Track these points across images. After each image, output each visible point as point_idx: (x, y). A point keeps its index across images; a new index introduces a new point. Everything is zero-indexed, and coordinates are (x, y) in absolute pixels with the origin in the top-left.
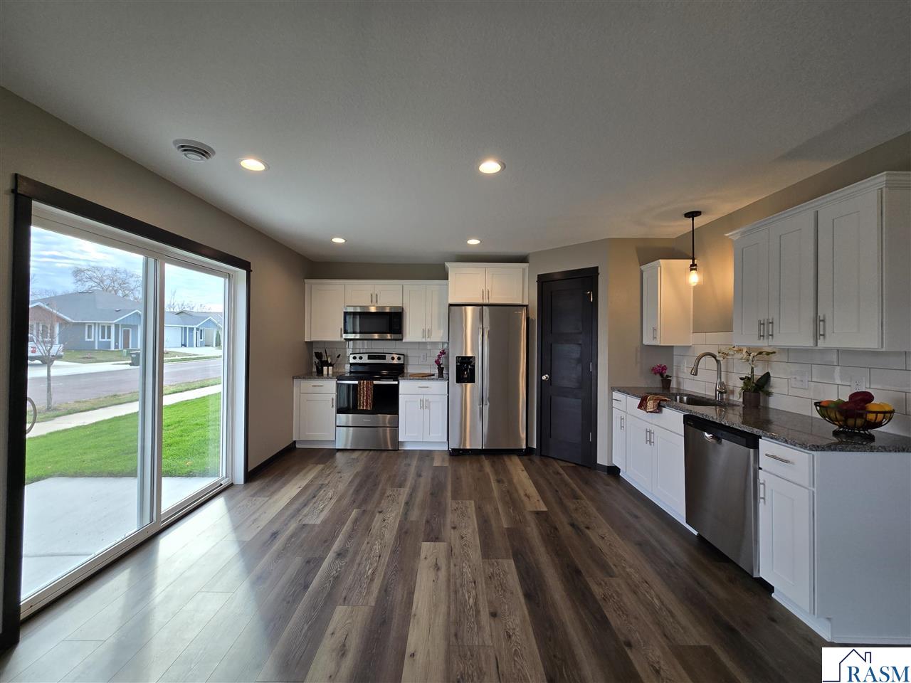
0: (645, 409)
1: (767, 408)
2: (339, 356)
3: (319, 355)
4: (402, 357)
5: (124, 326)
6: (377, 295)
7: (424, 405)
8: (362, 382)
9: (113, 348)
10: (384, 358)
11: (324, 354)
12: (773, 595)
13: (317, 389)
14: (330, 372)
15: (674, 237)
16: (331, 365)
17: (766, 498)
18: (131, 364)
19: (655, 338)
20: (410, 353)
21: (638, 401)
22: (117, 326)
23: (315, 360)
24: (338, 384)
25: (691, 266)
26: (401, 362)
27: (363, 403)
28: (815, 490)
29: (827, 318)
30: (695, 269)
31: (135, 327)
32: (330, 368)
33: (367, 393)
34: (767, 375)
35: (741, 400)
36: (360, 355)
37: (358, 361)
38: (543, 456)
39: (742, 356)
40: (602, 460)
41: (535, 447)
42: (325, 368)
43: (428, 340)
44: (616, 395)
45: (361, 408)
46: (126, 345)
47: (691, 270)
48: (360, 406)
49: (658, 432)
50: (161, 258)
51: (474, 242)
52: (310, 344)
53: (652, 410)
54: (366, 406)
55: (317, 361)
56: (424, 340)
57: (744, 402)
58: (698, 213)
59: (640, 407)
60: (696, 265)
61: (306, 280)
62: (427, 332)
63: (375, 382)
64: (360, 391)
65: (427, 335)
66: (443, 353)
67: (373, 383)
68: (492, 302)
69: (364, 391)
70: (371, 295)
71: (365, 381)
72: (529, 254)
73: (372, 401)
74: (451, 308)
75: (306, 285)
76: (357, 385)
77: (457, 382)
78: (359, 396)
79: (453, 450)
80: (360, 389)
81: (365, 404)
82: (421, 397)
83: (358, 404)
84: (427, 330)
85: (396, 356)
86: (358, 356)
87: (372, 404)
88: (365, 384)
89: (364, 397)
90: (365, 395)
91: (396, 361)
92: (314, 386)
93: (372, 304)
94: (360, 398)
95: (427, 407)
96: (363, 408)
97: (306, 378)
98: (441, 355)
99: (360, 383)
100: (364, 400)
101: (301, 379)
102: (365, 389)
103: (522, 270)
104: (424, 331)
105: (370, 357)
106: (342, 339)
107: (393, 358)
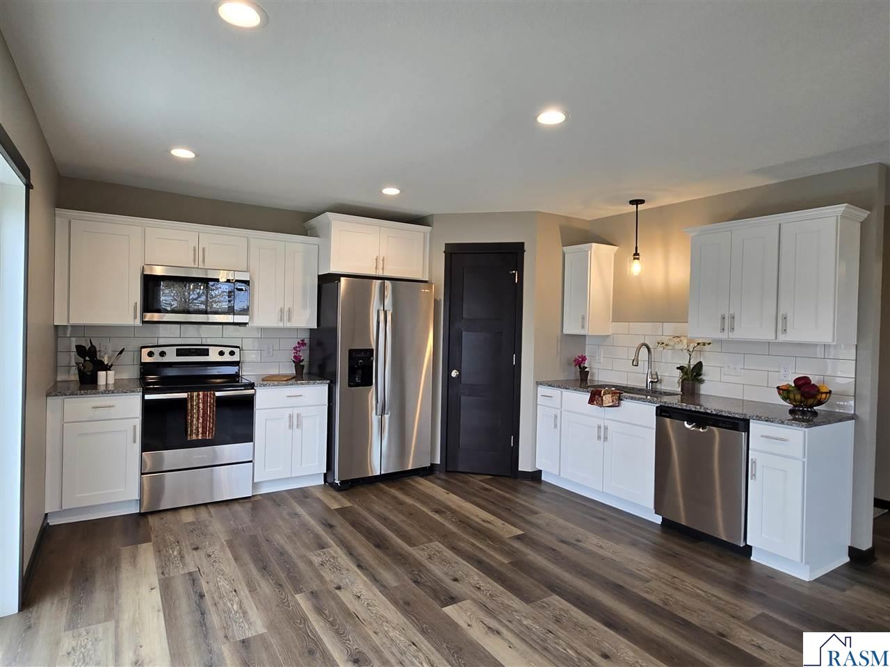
0: (601, 405)
1: (699, 395)
2: (121, 352)
3: (83, 351)
4: (236, 350)
6: (203, 250)
7: (295, 422)
8: (195, 394)
10: (206, 353)
12: (752, 558)
13: (103, 413)
14: (111, 381)
15: (589, 219)
16: (110, 368)
17: (757, 475)
19: (583, 327)
21: (587, 396)
25: (634, 255)
26: (235, 358)
27: (197, 428)
28: (806, 460)
29: (788, 316)
30: (638, 259)
32: (111, 373)
33: (204, 413)
34: (700, 365)
35: (680, 389)
37: (157, 359)
38: (449, 472)
39: (682, 346)
40: (524, 466)
41: (439, 463)
42: (102, 374)
43: (288, 325)
44: (542, 390)
45: (194, 437)
47: (635, 259)
48: (191, 435)
49: (612, 427)
51: (391, 191)
53: (611, 404)
54: (204, 433)
55: (80, 360)
56: (281, 325)
57: (682, 391)
58: (642, 202)
59: (591, 401)
60: (638, 255)
61: (58, 211)
62: (286, 314)
63: (218, 394)
64: (192, 409)
65: (286, 317)
66: (302, 343)
67: (214, 394)
68: (387, 274)
69: (198, 410)
70: (195, 250)
71: (201, 393)
72: (432, 215)
73: (213, 424)
74: (343, 279)
75: (57, 219)
76: (184, 400)
77: (350, 386)
78: (189, 418)
79: (342, 482)
80: (192, 406)
81: (200, 430)
82: (289, 411)
83: (189, 432)
84: (286, 310)
85: (227, 350)
86: (157, 351)
87: (214, 429)
88: (201, 397)
89: (198, 419)
90: (201, 414)
91: (227, 358)
92: (96, 407)
93: (195, 264)
94: (192, 421)
95: (298, 425)
96: (197, 435)
97: (77, 395)
98: (299, 347)
99: (192, 397)
100: (198, 424)
101: (64, 397)
102: (201, 405)
103: (423, 234)
104: (282, 311)
105: (179, 353)
106: (138, 322)
107: (221, 353)
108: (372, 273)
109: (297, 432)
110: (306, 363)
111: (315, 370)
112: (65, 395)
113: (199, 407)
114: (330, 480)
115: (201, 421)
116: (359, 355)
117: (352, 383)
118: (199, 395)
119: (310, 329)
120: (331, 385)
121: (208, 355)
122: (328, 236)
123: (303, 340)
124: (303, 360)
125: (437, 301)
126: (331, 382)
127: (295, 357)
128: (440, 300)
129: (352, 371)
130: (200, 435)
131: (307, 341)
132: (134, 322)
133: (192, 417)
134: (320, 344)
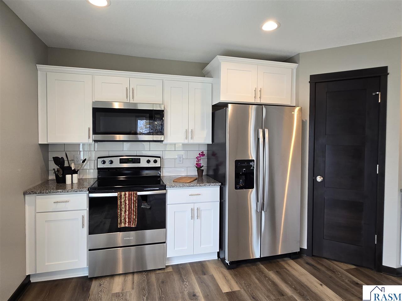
2: (84, 161)
3: (58, 161)
4: (158, 159)
6: (133, 90)
7: (196, 214)
8: (123, 193)
10: (138, 161)
11: (65, 159)
13: (61, 206)
14: (75, 181)
16: (75, 172)
20: (168, 156)
23: (53, 166)
24: (89, 198)
26: (157, 165)
27: (125, 218)
32: (75, 176)
33: (130, 207)
36: (110, 159)
37: (107, 165)
41: (306, 248)
42: (68, 177)
43: (191, 141)
45: (123, 225)
48: (121, 223)
52: (45, 147)
54: (129, 222)
55: (56, 167)
61: (39, 67)
62: (189, 133)
63: (139, 193)
64: (121, 205)
65: (190, 137)
66: (202, 154)
67: (136, 194)
68: (263, 101)
69: (125, 206)
70: (127, 90)
71: (127, 193)
72: (299, 54)
73: (135, 216)
74: (230, 105)
75: (39, 72)
76: (115, 198)
77: (236, 188)
78: (119, 211)
79: (231, 263)
80: (121, 202)
81: (127, 220)
82: (192, 206)
83: (119, 222)
84: (190, 131)
85: (152, 159)
86: (107, 160)
87: (136, 219)
88: (127, 195)
89: (125, 211)
90: (127, 209)
91: (152, 165)
92: (57, 202)
93: (127, 100)
94: (121, 214)
95: (198, 216)
96: (125, 224)
97: (43, 193)
98: (200, 157)
99: (121, 196)
100: (125, 215)
101: (36, 195)
102: (127, 202)
103: (291, 69)
104: (187, 131)
105: (122, 161)
106: (91, 141)
107: (148, 162)
108: (252, 101)
109: (197, 221)
110: (204, 168)
111: (211, 173)
112: (36, 193)
113: (126, 203)
114: (222, 256)
115: (127, 213)
116: (243, 165)
117: (238, 186)
118: (125, 194)
119: (208, 144)
120: (222, 186)
121: (140, 163)
122: (219, 77)
123: (202, 152)
124: (203, 166)
125: (304, 121)
126: (222, 184)
127: (197, 164)
128: (306, 120)
129: (238, 176)
130: (127, 224)
131: (205, 153)
132: (89, 141)
133: (121, 210)
134: (214, 154)
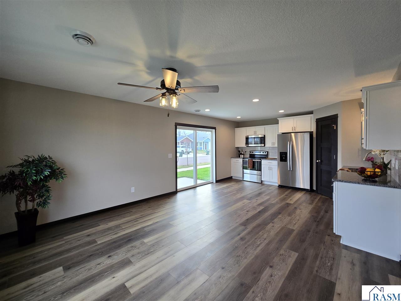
2: (246, 152)
3: (239, 151)
4: (267, 152)
5: (205, 142)
7: (270, 169)
8: (249, 160)
9: (203, 149)
11: (241, 151)
13: (237, 161)
18: (207, 154)
20: (270, 151)
22: (203, 142)
24: (243, 160)
26: (266, 154)
31: (208, 142)
32: (243, 155)
33: (251, 163)
37: (252, 153)
41: (315, 189)
42: (241, 155)
43: (274, 146)
46: (206, 149)
50: (196, 130)
51: (282, 111)
52: (238, 148)
54: (251, 167)
55: (239, 153)
56: (272, 146)
61: (235, 129)
67: (253, 160)
68: (296, 131)
77: (280, 161)
85: (264, 152)
103: (310, 117)
104: (272, 143)
106: (245, 146)
108: (292, 131)
